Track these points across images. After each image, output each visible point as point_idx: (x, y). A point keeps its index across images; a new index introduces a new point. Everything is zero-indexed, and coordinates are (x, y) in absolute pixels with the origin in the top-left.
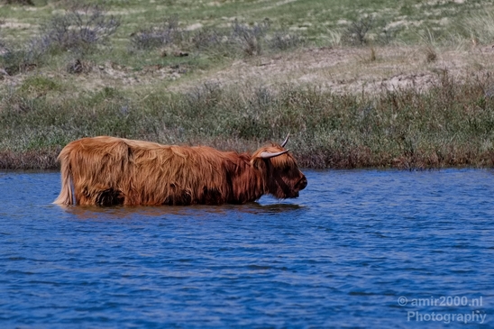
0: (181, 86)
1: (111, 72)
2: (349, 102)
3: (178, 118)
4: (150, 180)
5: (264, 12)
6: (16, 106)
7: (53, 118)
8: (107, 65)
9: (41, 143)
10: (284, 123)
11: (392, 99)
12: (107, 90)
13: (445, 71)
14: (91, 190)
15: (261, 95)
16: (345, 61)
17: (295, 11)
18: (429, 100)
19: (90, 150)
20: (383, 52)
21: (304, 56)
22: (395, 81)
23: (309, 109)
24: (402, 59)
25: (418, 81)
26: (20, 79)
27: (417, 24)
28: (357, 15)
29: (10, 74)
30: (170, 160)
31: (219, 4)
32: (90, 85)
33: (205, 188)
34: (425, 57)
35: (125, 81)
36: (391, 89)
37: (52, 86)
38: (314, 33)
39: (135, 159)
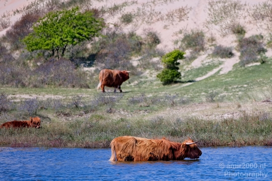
0: (148, 117)
1: (122, 112)
2: (210, 123)
3: (148, 129)
4: (143, 152)
5: (174, 90)
6: (88, 125)
7: (102, 129)
8: (121, 110)
9: (100, 138)
10: (187, 130)
11: (226, 122)
12: (122, 119)
13: (244, 111)
14: (122, 155)
15: (178, 120)
16: (208, 108)
17: (186, 90)
18: (239, 122)
19: (122, 141)
20: (221, 104)
21: (193, 106)
22: (226, 115)
23: (196, 126)
24: (229, 107)
25: (235, 115)
26: (89, 115)
27: (230, 94)
28: (208, 91)
29: (86, 113)
30: (151, 144)
31: (157, 88)
32: (115, 117)
33: (164, 155)
34: (237, 106)
35: (127, 116)
36: (225, 118)
37: (101, 118)
38: (193, 98)
39: (138, 145)
